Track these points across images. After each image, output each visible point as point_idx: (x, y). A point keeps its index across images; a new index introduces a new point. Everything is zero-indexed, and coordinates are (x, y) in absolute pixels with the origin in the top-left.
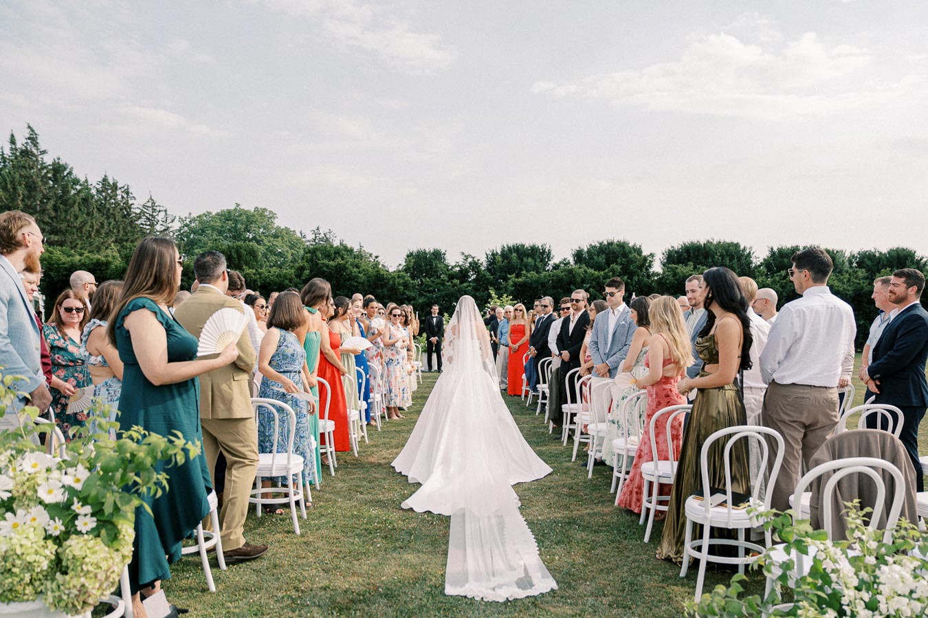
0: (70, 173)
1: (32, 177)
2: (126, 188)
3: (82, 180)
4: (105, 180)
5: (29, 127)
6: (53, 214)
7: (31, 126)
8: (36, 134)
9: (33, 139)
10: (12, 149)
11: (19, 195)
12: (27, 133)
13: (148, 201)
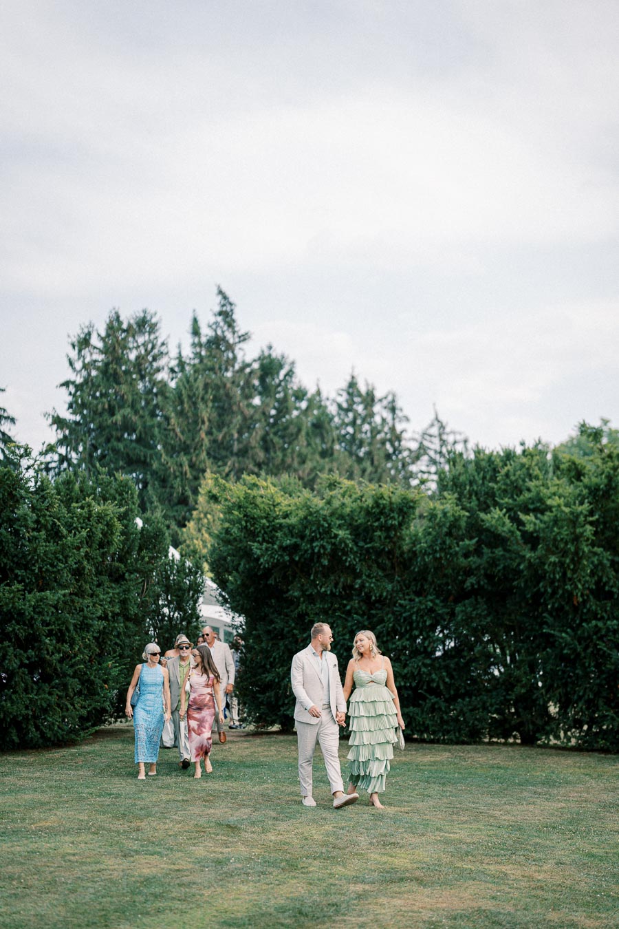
0: (290, 374)
1: (225, 385)
2: (390, 398)
3: (311, 391)
4: (352, 385)
5: (220, 292)
6: (261, 455)
7: (224, 289)
8: (231, 304)
9: (226, 315)
10: (194, 345)
11: (203, 422)
12: (215, 304)
13: (432, 425)
